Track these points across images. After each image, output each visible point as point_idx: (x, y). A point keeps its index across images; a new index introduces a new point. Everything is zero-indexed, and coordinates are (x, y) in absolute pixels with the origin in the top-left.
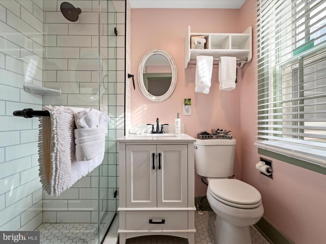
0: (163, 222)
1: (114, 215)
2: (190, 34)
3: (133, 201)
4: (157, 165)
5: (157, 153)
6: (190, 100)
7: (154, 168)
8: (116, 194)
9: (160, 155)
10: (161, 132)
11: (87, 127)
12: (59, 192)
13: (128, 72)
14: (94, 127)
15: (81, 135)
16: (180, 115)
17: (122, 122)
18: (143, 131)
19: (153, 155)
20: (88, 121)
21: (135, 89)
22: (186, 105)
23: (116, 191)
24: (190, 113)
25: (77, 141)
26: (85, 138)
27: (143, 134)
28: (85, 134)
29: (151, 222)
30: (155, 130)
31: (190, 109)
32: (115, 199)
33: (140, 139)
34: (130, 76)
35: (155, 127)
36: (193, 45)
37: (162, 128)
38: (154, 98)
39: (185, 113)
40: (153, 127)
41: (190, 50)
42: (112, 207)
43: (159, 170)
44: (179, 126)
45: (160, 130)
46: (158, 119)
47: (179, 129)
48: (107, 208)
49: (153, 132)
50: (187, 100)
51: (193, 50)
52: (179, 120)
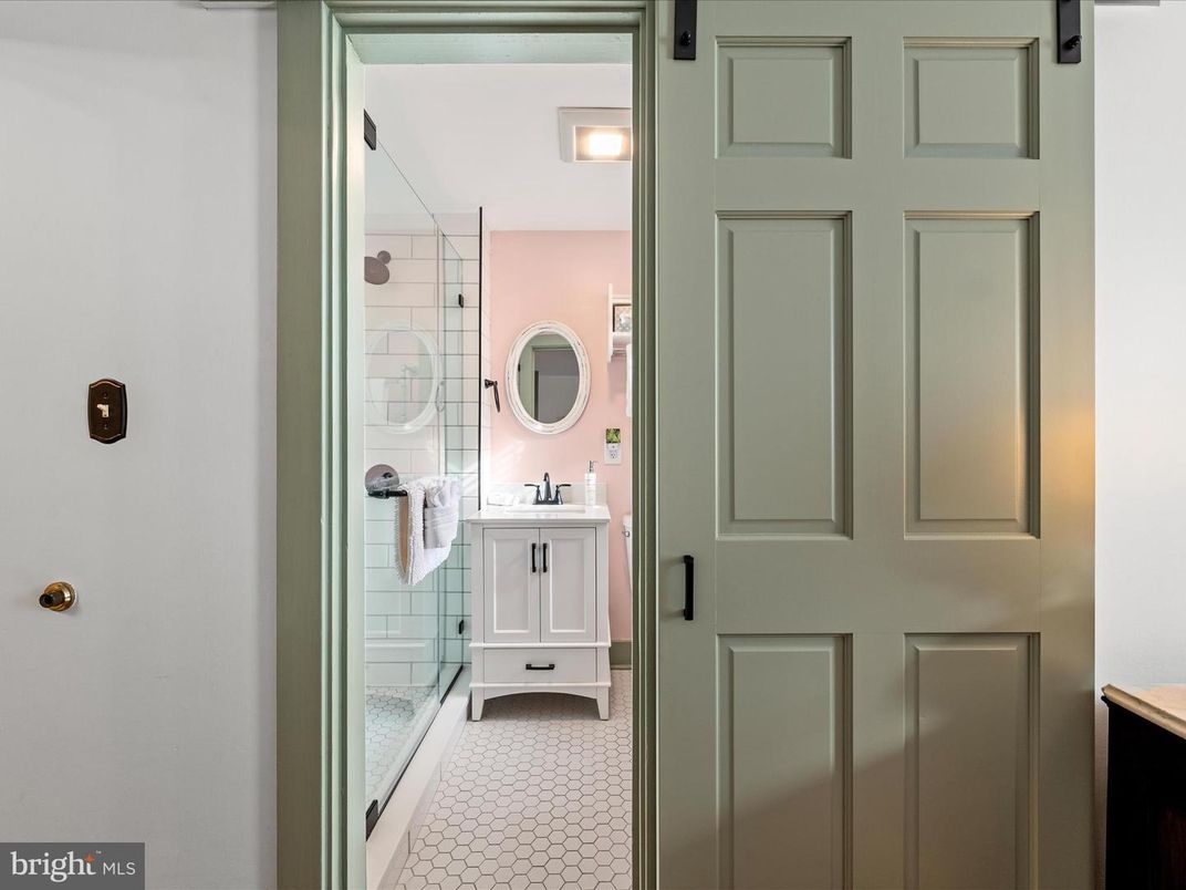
0: (551, 667)
1: (457, 670)
2: (611, 302)
3: (496, 631)
4: (539, 564)
5: (539, 544)
6: (617, 431)
7: (534, 570)
8: (461, 627)
9: (545, 546)
10: (556, 502)
11: (441, 506)
12: (415, 581)
13: (486, 376)
14: (447, 505)
15: (433, 516)
16: (595, 466)
17: (474, 482)
18: (518, 499)
19: (534, 546)
20: (442, 498)
21: (499, 410)
22: (609, 442)
23: (462, 622)
24: (618, 460)
25: (428, 524)
26: (439, 519)
27: (517, 505)
28: (438, 514)
29: (529, 667)
30: (543, 496)
31: (620, 453)
32: (460, 636)
33: (511, 516)
34: (489, 384)
35: (543, 489)
36: (617, 325)
37: (557, 492)
38: (539, 427)
39: (608, 459)
40: (538, 492)
41: (612, 335)
42: (453, 655)
43: (543, 574)
44: (593, 488)
45: (553, 497)
46: (547, 475)
47: (593, 495)
48: (444, 657)
49: (538, 502)
50: (612, 431)
51: (618, 334)
52: (593, 476)
